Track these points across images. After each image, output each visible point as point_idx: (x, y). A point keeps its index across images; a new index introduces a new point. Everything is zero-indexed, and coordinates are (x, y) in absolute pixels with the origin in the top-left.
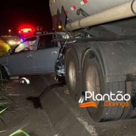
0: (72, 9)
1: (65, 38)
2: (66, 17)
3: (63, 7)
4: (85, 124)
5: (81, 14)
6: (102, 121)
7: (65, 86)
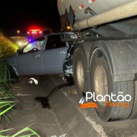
0: (80, 8)
1: (74, 38)
2: (74, 17)
3: (70, 6)
4: (93, 123)
5: (89, 13)
6: (110, 120)
7: (73, 86)
